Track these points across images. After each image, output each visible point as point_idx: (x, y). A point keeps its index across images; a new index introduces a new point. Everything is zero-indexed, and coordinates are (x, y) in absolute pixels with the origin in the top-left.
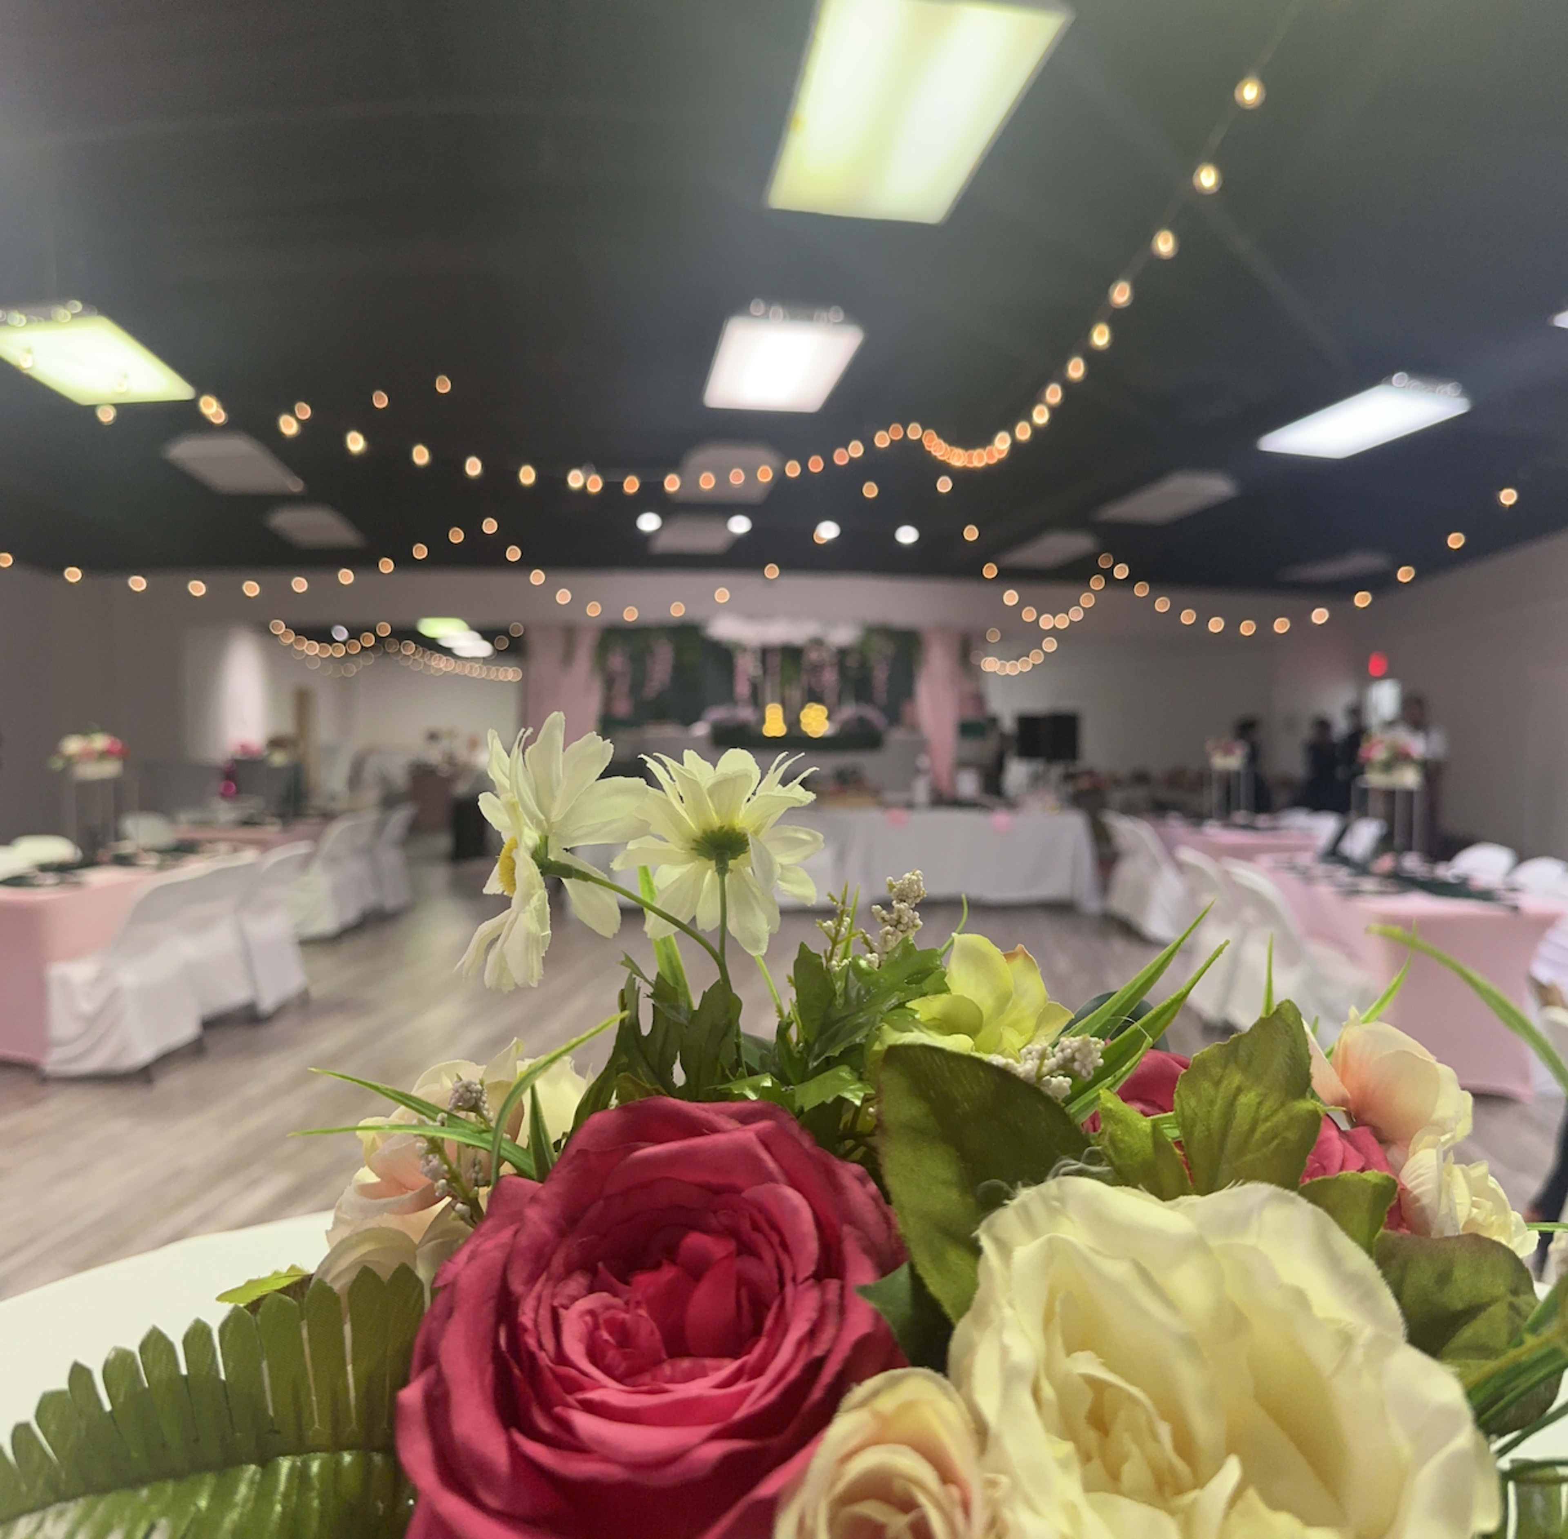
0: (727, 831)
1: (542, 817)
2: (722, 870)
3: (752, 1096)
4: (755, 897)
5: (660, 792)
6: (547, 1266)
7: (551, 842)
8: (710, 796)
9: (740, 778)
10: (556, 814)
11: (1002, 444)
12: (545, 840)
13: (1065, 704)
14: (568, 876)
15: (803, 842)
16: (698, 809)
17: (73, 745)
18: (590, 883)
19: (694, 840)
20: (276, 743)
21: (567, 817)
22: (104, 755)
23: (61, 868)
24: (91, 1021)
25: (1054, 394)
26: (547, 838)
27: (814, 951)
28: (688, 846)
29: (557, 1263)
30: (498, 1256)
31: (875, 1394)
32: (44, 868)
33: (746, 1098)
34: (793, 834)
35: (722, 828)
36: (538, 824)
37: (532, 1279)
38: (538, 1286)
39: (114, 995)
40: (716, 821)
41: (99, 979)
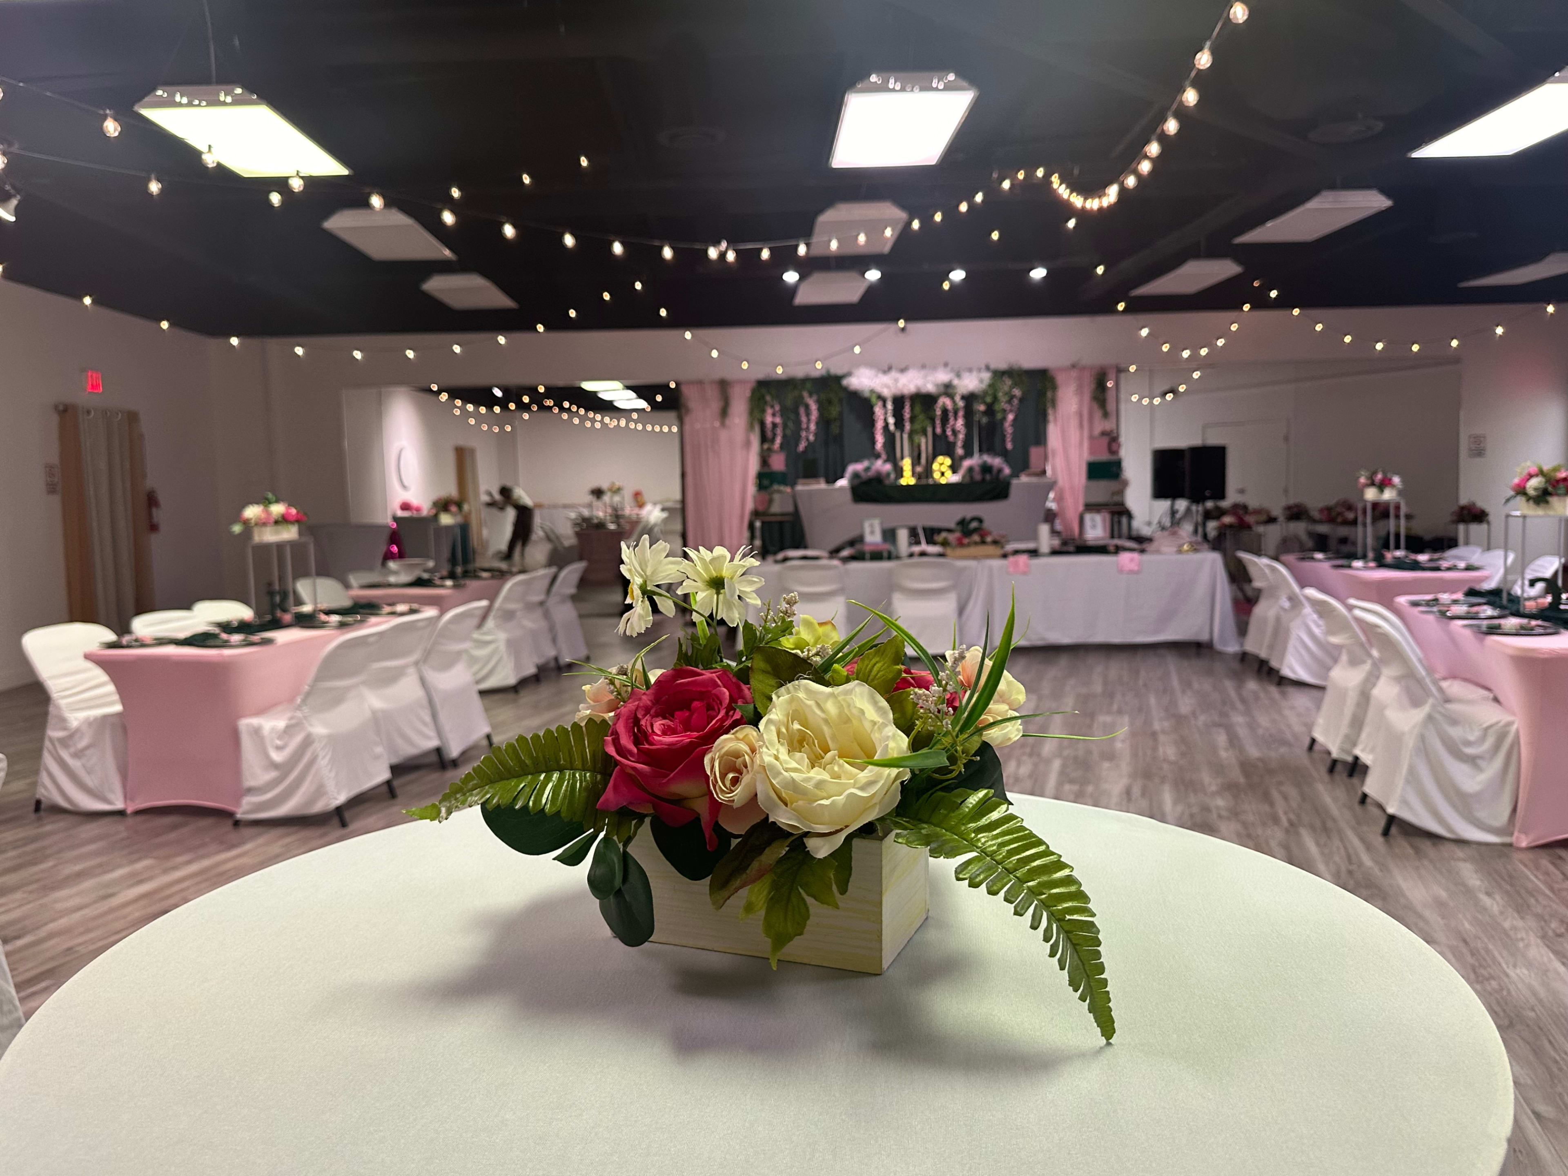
0: (719, 578)
1: (643, 573)
2: (718, 593)
3: (719, 668)
4: (734, 604)
5: (691, 563)
6: (649, 713)
7: (648, 583)
8: (711, 564)
9: (722, 557)
10: (649, 573)
11: (1112, 194)
12: (645, 582)
13: (1214, 440)
14: (654, 595)
15: (755, 582)
16: (706, 569)
17: (252, 512)
18: (663, 597)
19: (707, 582)
20: (443, 505)
21: (653, 573)
22: (284, 520)
23: (243, 627)
24: (284, 769)
25: (1154, 149)
26: (646, 581)
27: (750, 622)
28: (705, 584)
29: (652, 711)
30: (634, 708)
31: (737, 732)
32: (227, 627)
33: (717, 668)
34: (751, 579)
35: (717, 576)
36: (642, 576)
37: (645, 715)
38: (646, 718)
39: (308, 742)
40: (715, 574)
41: (289, 731)
